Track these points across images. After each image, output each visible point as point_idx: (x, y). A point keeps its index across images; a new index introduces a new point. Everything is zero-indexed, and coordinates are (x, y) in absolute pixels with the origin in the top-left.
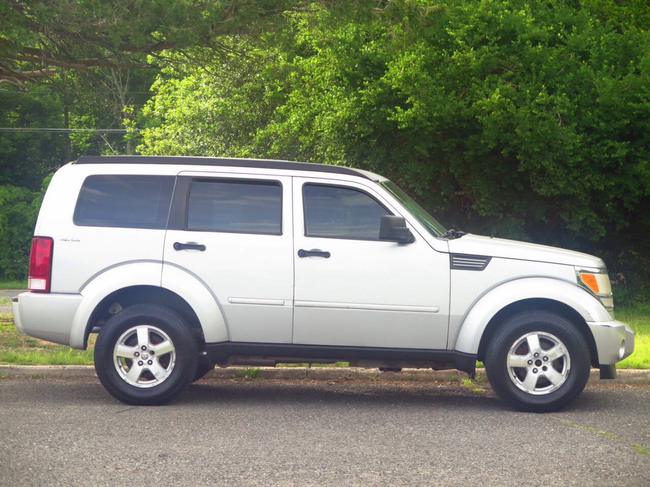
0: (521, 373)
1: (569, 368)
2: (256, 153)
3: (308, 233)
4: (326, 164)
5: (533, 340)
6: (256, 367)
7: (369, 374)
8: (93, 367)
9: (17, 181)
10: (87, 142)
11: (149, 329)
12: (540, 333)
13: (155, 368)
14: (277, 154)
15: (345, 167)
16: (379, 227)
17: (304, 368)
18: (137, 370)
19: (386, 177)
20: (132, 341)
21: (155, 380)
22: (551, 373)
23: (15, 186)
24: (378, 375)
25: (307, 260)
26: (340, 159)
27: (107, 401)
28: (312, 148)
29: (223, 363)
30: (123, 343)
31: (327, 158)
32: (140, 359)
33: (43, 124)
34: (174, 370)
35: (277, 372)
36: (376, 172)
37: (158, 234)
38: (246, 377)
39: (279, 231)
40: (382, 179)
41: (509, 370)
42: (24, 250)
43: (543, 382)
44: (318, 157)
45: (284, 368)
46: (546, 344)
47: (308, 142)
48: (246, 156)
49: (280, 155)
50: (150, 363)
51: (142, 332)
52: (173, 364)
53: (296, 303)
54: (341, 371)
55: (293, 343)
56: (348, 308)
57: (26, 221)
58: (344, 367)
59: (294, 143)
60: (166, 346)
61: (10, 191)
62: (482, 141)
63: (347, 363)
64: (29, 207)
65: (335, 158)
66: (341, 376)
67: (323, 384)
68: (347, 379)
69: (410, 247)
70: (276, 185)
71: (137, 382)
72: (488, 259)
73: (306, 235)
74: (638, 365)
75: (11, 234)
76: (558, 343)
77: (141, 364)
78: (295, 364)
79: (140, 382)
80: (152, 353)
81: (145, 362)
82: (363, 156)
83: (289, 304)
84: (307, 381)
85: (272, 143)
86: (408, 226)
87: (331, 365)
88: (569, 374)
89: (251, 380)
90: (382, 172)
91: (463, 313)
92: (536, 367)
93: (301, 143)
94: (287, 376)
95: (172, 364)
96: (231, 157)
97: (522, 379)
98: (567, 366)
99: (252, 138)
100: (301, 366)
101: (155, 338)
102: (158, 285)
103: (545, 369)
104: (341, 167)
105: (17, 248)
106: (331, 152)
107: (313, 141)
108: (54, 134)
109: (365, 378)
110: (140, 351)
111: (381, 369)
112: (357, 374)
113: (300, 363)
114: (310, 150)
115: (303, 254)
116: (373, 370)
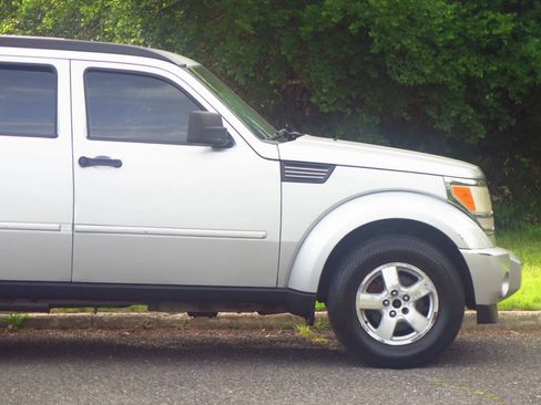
0: (375, 317)
1: (436, 310)
2: (22, 28)
3: (92, 135)
4: (117, 43)
5: (390, 274)
6: (24, 313)
7: (173, 321)
12: (398, 264)
14: (51, 31)
15: (142, 47)
16: (186, 127)
17: (88, 314)
19: (196, 60)
22: (413, 316)
24: (187, 322)
25: (90, 170)
26: (136, 36)
28: (97, 22)
31: (118, 36)
35: (51, 319)
36: (183, 54)
38: (10, 327)
39: (53, 133)
40: (191, 63)
41: (359, 314)
43: (403, 329)
44: (106, 33)
45: (61, 314)
46: (407, 279)
47: (92, 14)
48: (8, 32)
49: (55, 31)
53: (77, 227)
54: (137, 317)
55: (73, 281)
56: (146, 233)
58: (141, 312)
59: (74, 15)
62: (324, 13)
63: (146, 307)
65: (129, 36)
66: (137, 323)
67: (114, 335)
68: (145, 328)
69: (229, 152)
70: (49, 71)
72: (331, 167)
73: (89, 137)
74: (527, 305)
76: (422, 278)
78: (76, 309)
82: (166, 33)
83: (67, 230)
84: (92, 331)
85: (43, 15)
86: (225, 125)
87: (124, 309)
88: (437, 318)
89: (16, 331)
90: (192, 53)
91: (298, 239)
92: (394, 309)
93: (83, 16)
94: (65, 325)
97: (376, 325)
98: (434, 308)
99: (17, 8)
100: (84, 311)
103: (405, 311)
104: (137, 46)
106: (123, 27)
107: (99, 13)
109: (170, 326)
111: (190, 314)
112: (159, 323)
113: (82, 307)
114: (95, 26)
115: (85, 162)
116: (179, 316)
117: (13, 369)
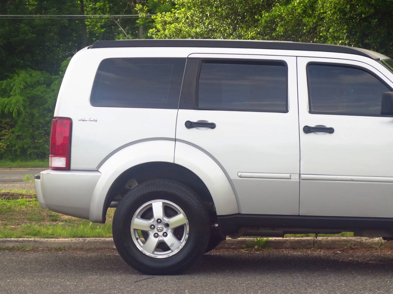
2: (262, 34)
3: (312, 110)
4: (329, 44)
6: (265, 237)
7: (372, 244)
8: (112, 239)
9: (37, 65)
10: (102, 27)
11: (163, 203)
13: (170, 239)
14: (282, 36)
15: (347, 46)
16: (381, 104)
17: (311, 238)
18: (153, 241)
19: (387, 55)
20: (148, 214)
21: (170, 251)
23: (35, 70)
24: (382, 244)
25: (312, 136)
26: (343, 39)
27: (126, 271)
28: (315, 28)
29: (234, 234)
30: (139, 217)
31: (330, 39)
32: (155, 231)
33: (60, 11)
34: (188, 241)
35: (285, 242)
36: (377, 51)
37: (171, 113)
38: (256, 247)
39: (285, 109)
40: (383, 57)
42: (45, 130)
44: (321, 37)
45: (292, 238)
47: (311, 24)
48: (253, 38)
49: (285, 36)
50: (165, 235)
51: (157, 206)
52: (187, 236)
53: (302, 176)
54: (346, 241)
55: (300, 215)
56: (352, 180)
57: (46, 103)
58: (349, 237)
59: (298, 25)
60: (180, 218)
61: (31, 75)
63: (352, 233)
64: (49, 90)
65: (338, 38)
66: (346, 245)
67: (329, 253)
68: (352, 249)
70: (282, 65)
71: (153, 253)
73: (310, 112)
75: (33, 115)
77: (156, 235)
78: (302, 235)
79: (156, 253)
80: (167, 225)
81: (161, 234)
82: (364, 36)
83: (295, 178)
84: (313, 250)
85: (277, 25)
87: (336, 235)
89: (260, 250)
90: (383, 50)
93: (305, 25)
94: (295, 246)
95: (185, 236)
96: (239, 39)
99: (258, 20)
100: (308, 236)
101: (169, 212)
102: (171, 161)
104: (343, 46)
105: (38, 129)
106: (334, 32)
107: (317, 22)
108: (71, 20)
109: (369, 247)
110: (155, 223)
111: (384, 239)
112: (362, 245)
113: (306, 233)
114: (313, 31)
115: (308, 130)
116: (377, 239)
117: (258, 277)
